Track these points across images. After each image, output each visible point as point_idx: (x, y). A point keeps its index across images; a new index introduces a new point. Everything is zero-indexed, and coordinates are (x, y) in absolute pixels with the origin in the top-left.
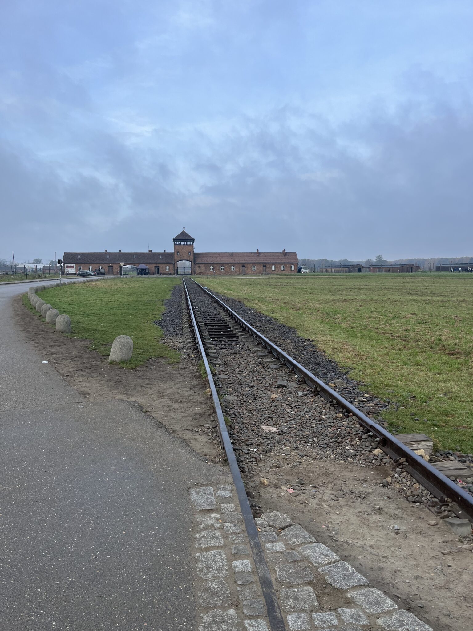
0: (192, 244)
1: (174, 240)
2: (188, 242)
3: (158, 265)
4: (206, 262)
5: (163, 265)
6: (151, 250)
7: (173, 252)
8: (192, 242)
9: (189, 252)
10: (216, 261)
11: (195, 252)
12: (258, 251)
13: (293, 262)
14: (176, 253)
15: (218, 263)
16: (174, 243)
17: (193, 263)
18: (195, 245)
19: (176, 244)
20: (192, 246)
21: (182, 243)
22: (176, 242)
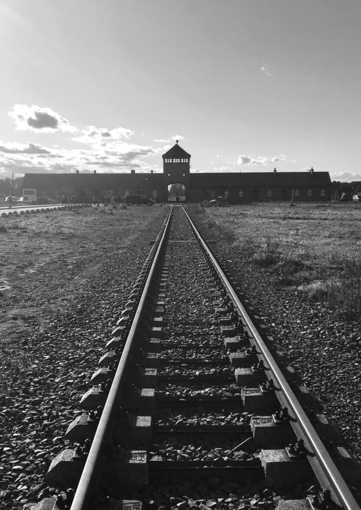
0: (187, 162)
1: (165, 156)
2: (182, 160)
4: (205, 185)
5: (149, 190)
6: (134, 171)
7: (163, 172)
8: (187, 160)
9: (183, 173)
10: (219, 185)
11: (191, 172)
12: (275, 170)
13: (324, 185)
14: (166, 174)
15: (221, 187)
16: (164, 161)
17: (188, 187)
18: (191, 164)
19: (166, 162)
20: (187, 166)
21: (175, 161)
22: (166, 160)
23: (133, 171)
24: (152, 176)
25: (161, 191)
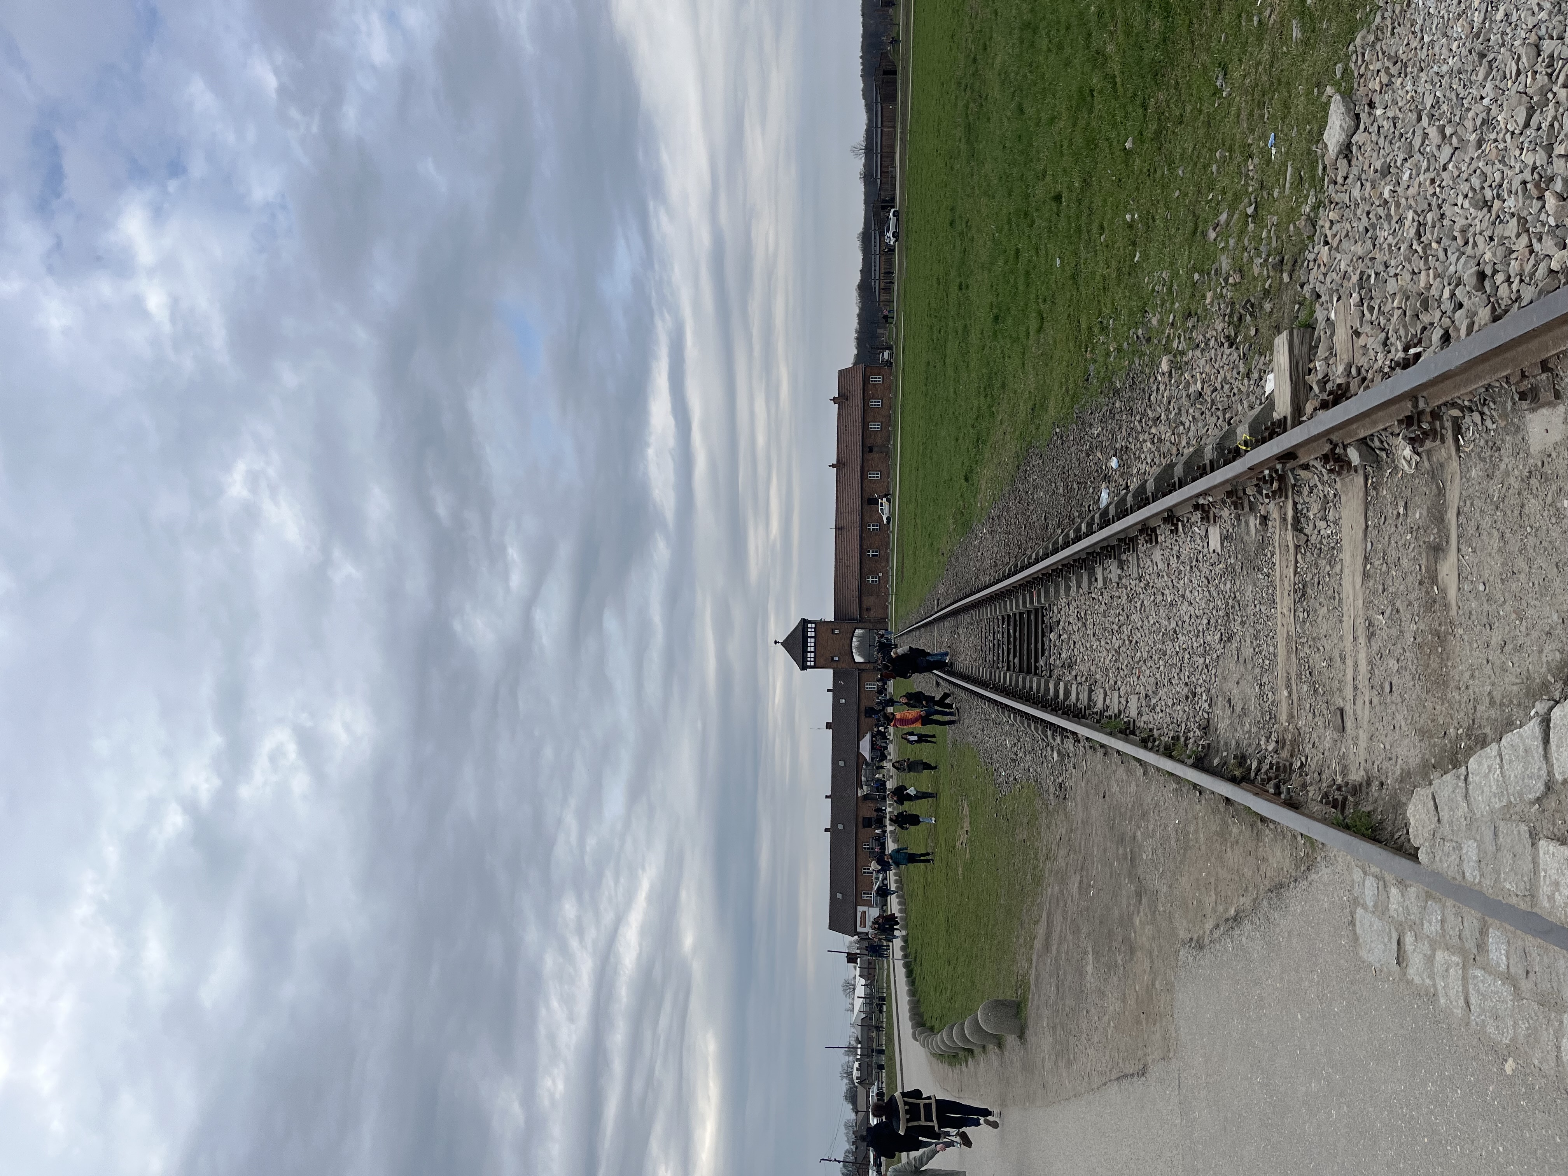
0: (813, 625)
1: (804, 667)
2: (809, 634)
4: (856, 593)
5: (862, 696)
6: (827, 723)
7: (831, 671)
8: (809, 625)
9: (833, 632)
10: (856, 568)
11: (833, 620)
12: (833, 466)
13: (861, 379)
14: (835, 665)
15: (861, 563)
16: (811, 667)
17: (860, 625)
18: (817, 619)
19: (812, 664)
20: (820, 624)
21: (811, 647)
22: (809, 664)
23: (828, 726)
24: (837, 691)
25: (865, 675)
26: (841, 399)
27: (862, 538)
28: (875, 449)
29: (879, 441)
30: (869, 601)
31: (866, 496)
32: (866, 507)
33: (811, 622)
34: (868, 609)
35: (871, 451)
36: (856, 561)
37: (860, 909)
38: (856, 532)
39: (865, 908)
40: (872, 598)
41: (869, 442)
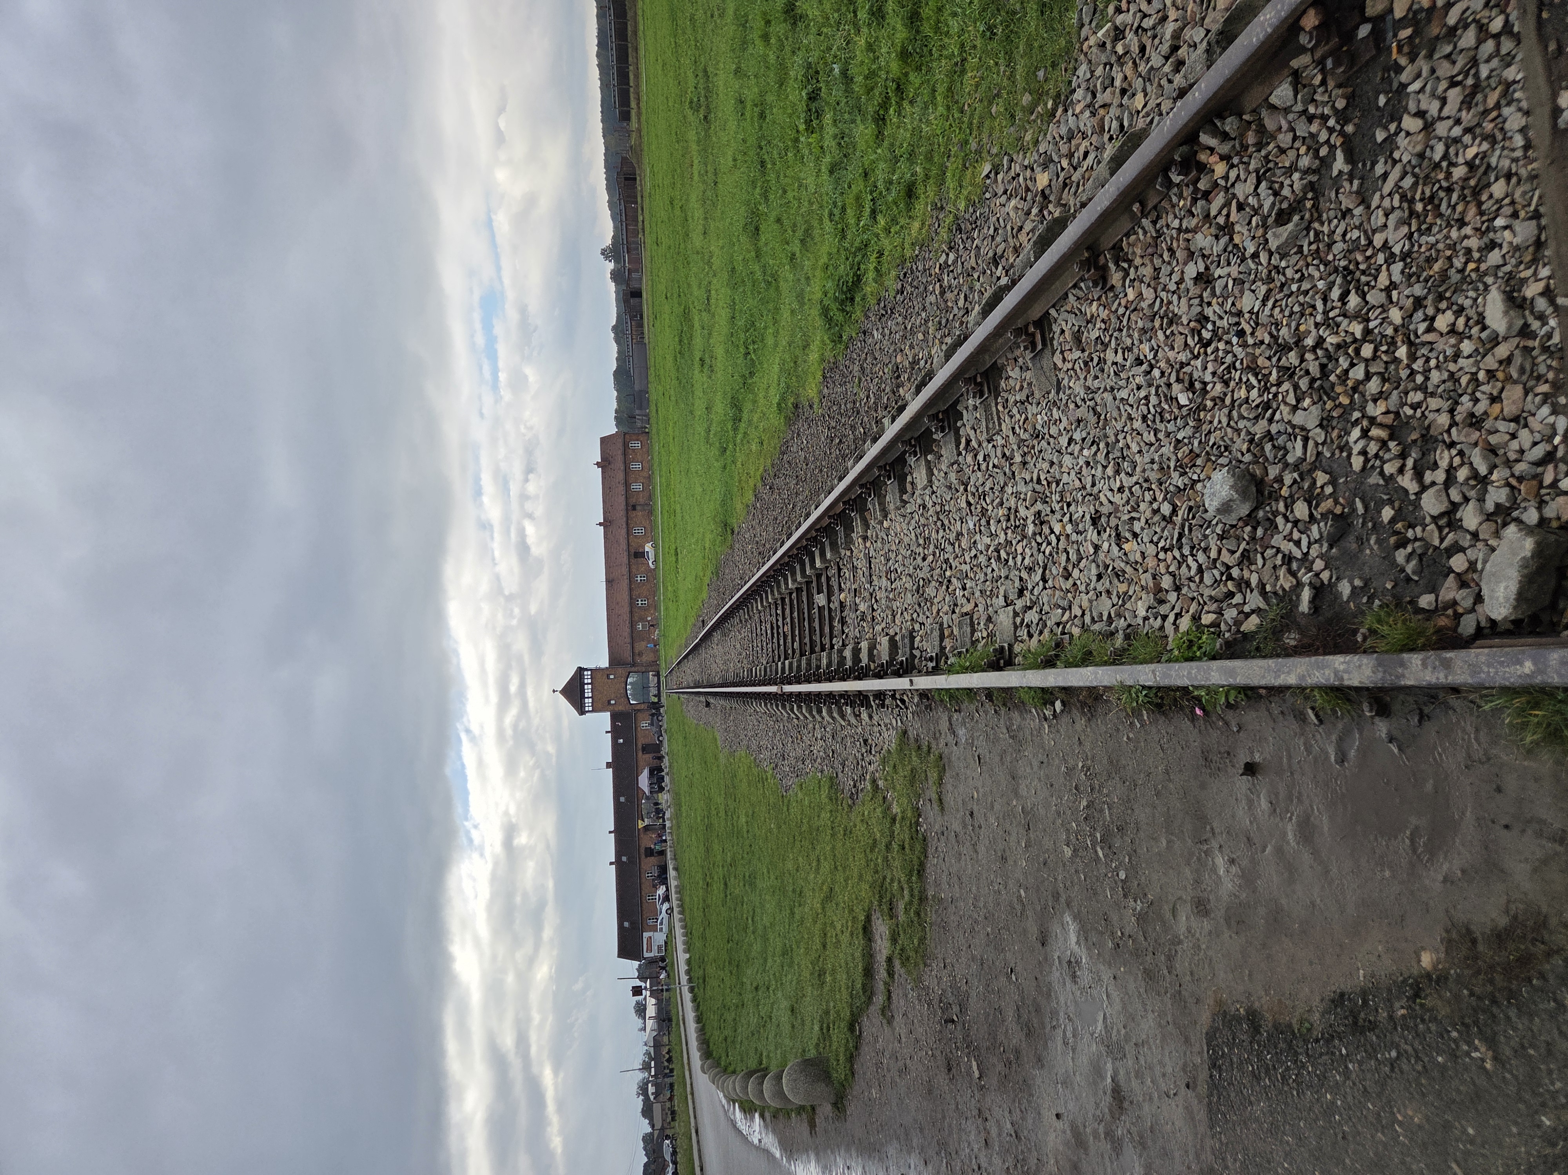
0: (589, 673)
1: (582, 712)
2: (586, 681)
3: (640, 746)
4: (628, 640)
5: (639, 735)
6: (607, 763)
8: (586, 673)
9: (608, 678)
10: (626, 617)
11: (607, 665)
12: (600, 524)
13: (623, 444)
14: (611, 708)
15: (631, 612)
16: (589, 712)
17: (633, 669)
18: (593, 666)
19: (590, 708)
20: (594, 671)
21: (588, 693)
22: (587, 709)
23: (608, 765)
24: (615, 732)
25: (639, 715)
26: (605, 464)
27: (631, 590)
28: (638, 508)
29: (642, 501)
30: (640, 646)
31: (633, 551)
32: (633, 561)
33: (587, 670)
34: (640, 654)
35: (634, 508)
36: (627, 609)
37: (646, 935)
38: (625, 583)
39: (650, 934)
40: (643, 644)
41: (632, 501)
